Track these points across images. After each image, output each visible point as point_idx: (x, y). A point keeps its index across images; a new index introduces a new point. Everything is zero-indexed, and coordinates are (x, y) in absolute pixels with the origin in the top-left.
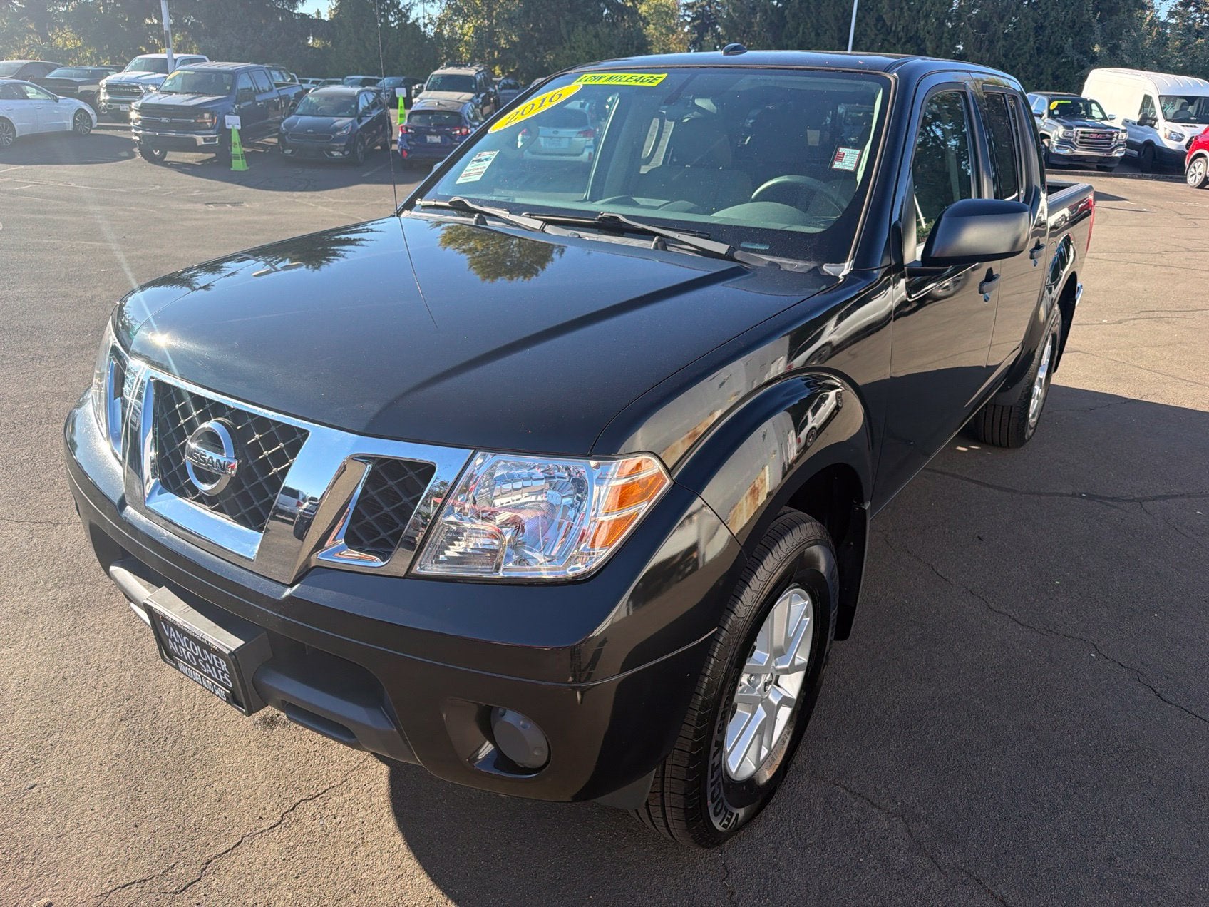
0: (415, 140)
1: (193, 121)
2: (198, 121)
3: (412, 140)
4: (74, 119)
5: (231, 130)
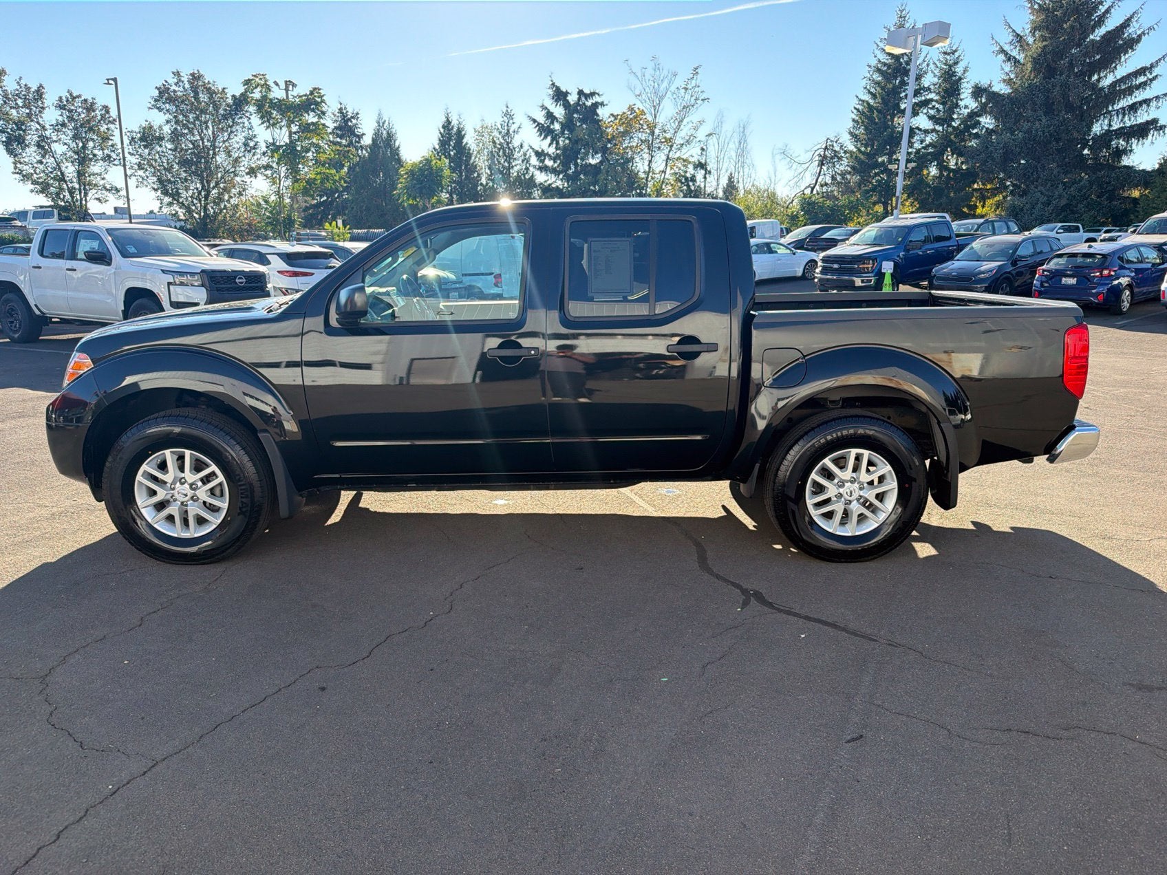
0: (1050, 282)
1: (856, 266)
2: (861, 266)
3: (1047, 282)
4: (806, 266)
5: (885, 273)
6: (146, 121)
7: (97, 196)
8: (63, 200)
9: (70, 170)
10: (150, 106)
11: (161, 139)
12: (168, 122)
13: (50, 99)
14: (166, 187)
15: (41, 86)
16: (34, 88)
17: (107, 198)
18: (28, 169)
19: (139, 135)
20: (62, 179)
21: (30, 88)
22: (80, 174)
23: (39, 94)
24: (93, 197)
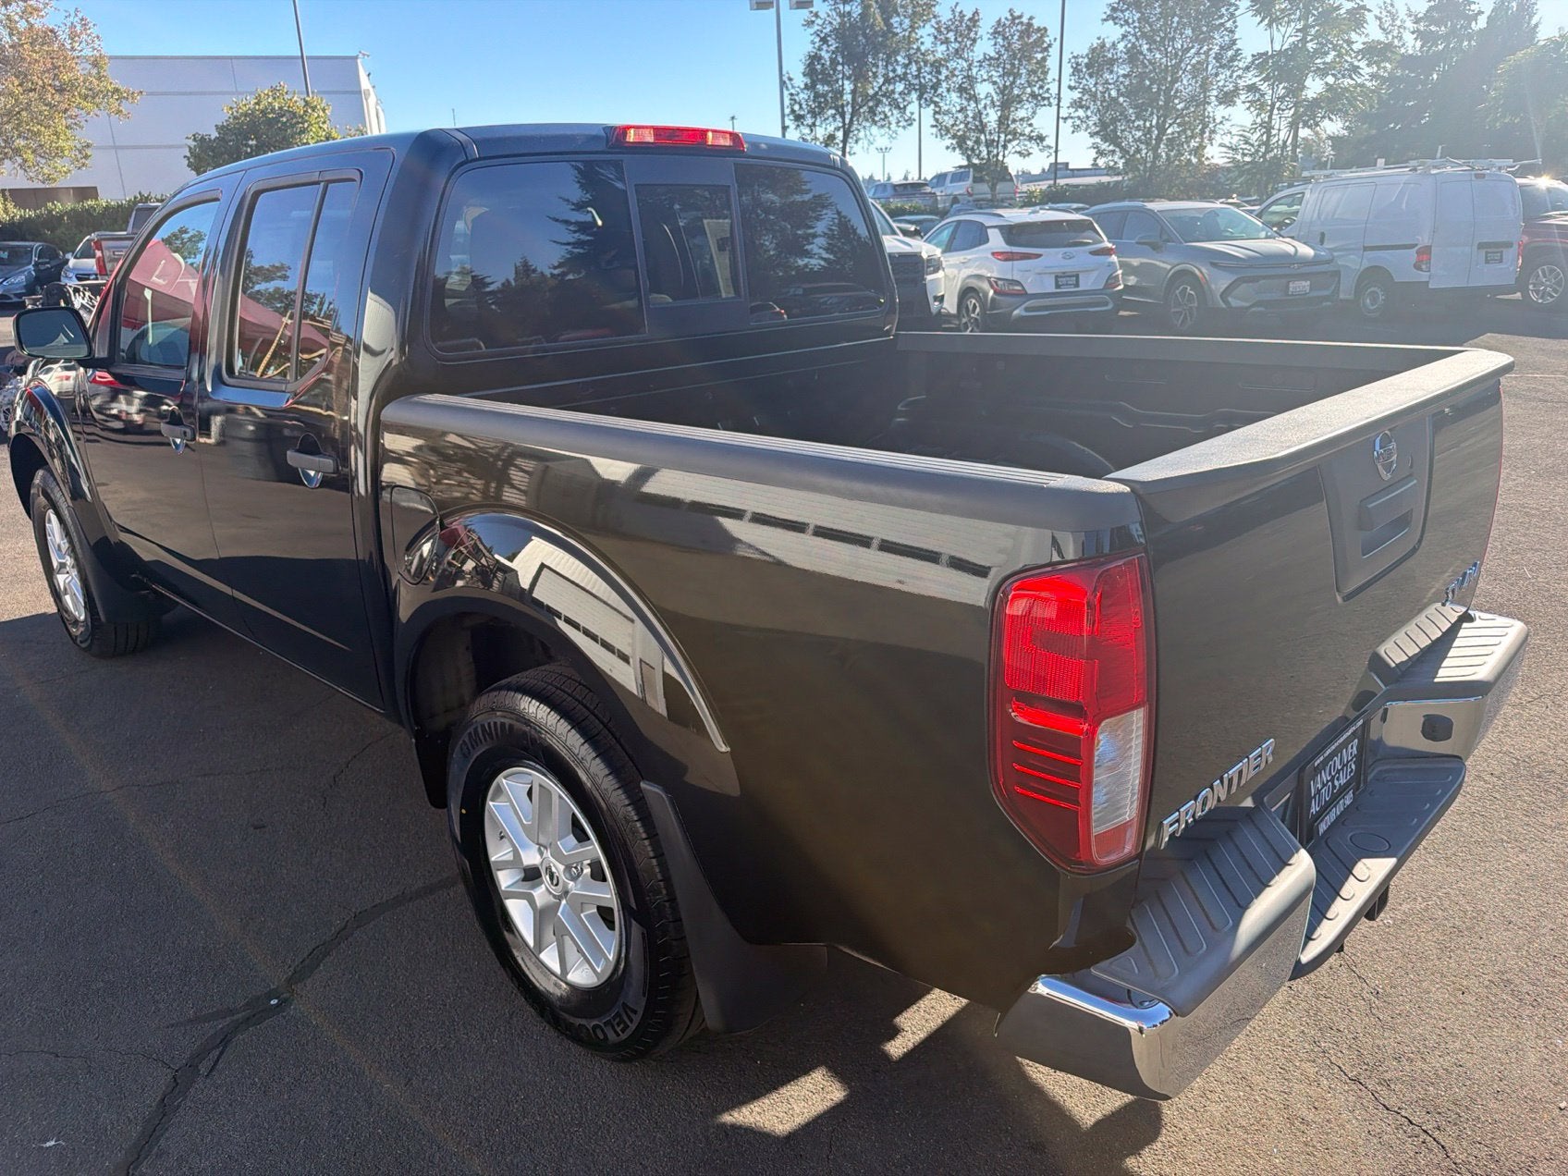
6: (1099, 38)
7: (1018, 149)
8: (978, 156)
9: (992, 117)
10: (1105, 17)
11: (1112, 62)
12: (1124, 37)
13: (985, 27)
14: (1107, 131)
15: (976, 13)
16: (969, 15)
17: (1031, 151)
18: (948, 121)
19: (1086, 60)
20: (982, 128)
21: (964, 16)
22: (1002, 121)
23: (974, 20)
24: (1013, 150)
